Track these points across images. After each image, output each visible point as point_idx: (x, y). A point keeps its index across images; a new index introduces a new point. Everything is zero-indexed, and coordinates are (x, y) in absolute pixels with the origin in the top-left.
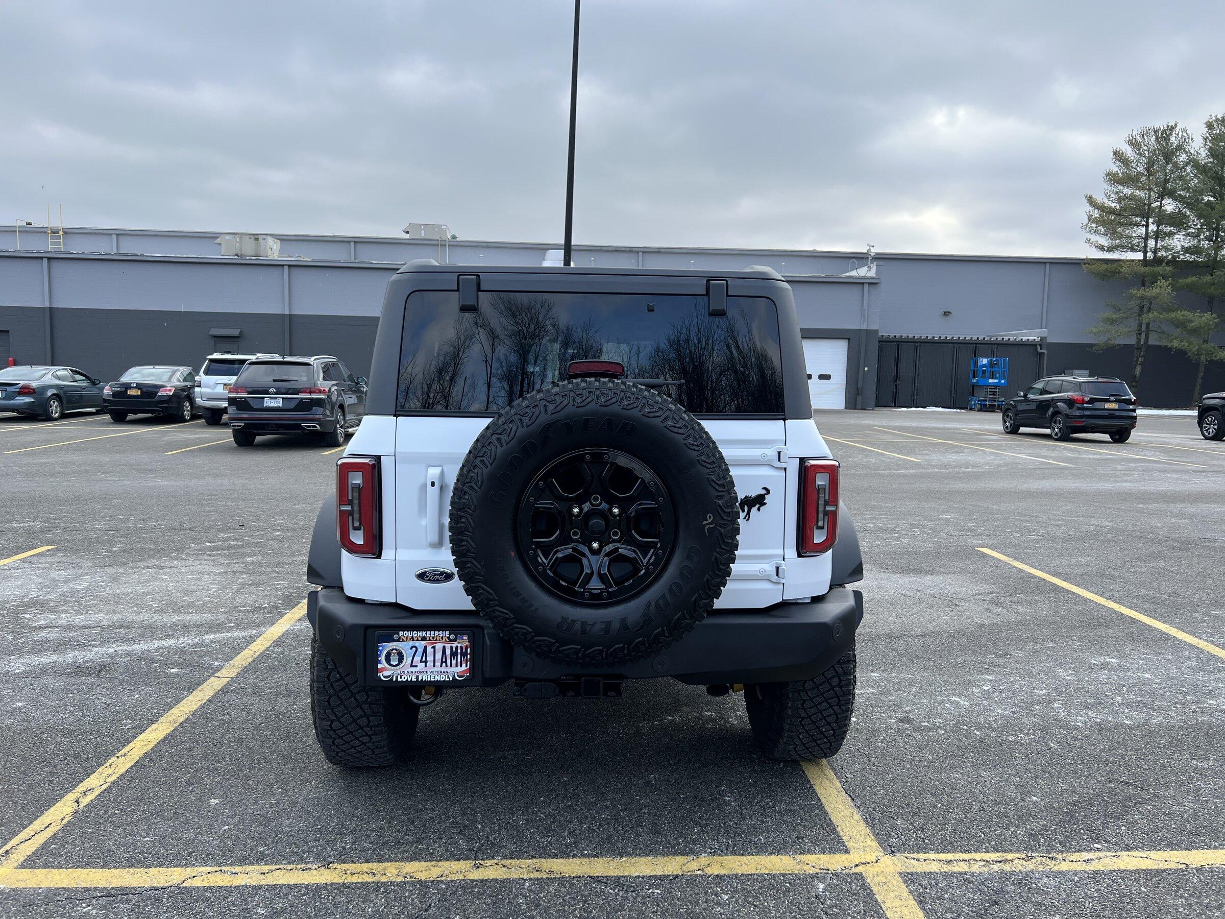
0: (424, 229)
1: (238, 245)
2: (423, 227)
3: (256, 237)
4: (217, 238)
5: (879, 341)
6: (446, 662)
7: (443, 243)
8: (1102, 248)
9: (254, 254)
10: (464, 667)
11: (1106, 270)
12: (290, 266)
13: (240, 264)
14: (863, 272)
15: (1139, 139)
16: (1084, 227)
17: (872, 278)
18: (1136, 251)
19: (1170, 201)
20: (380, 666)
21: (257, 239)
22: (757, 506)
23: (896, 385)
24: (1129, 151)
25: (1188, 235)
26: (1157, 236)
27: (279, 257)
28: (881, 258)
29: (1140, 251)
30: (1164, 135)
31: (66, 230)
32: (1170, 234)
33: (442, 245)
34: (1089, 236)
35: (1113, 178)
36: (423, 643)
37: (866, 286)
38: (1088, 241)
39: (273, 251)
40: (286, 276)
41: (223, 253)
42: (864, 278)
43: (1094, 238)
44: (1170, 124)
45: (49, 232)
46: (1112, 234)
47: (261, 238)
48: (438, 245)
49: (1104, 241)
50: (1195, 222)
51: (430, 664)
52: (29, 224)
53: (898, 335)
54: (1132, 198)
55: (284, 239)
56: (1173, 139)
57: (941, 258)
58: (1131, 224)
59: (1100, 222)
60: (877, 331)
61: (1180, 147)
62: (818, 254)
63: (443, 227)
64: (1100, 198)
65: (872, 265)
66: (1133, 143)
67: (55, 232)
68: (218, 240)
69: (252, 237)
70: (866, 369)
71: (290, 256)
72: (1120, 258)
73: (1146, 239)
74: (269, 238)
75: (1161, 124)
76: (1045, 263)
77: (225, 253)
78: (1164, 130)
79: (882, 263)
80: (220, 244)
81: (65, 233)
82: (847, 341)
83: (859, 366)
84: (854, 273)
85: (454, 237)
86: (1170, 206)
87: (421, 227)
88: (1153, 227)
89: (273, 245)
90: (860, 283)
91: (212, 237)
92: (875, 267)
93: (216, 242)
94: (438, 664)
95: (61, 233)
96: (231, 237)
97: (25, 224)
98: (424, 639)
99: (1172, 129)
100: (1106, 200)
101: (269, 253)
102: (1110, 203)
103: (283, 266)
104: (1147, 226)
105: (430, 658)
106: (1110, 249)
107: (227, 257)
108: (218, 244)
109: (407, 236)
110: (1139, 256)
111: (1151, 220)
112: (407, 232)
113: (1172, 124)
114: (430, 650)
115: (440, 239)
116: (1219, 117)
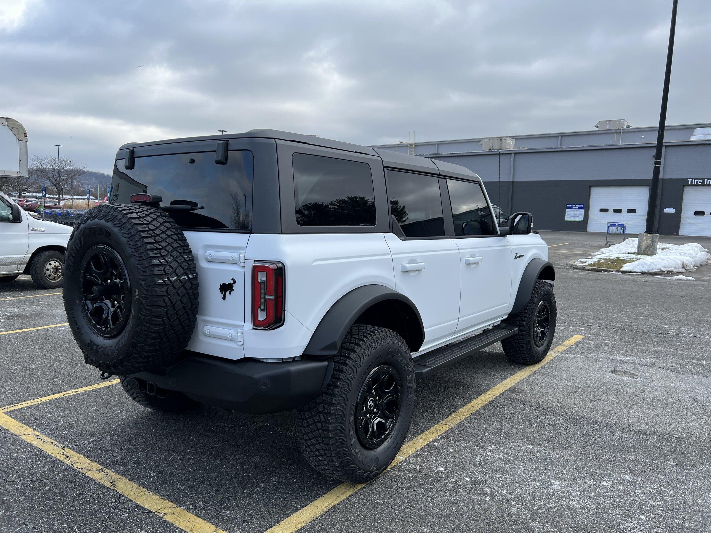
0: (609, 124)
1: (491, 144)
2: (608, 123)
3: (501, 139)
4: (481, 141)
7: (618, 131)
9: (499, 148)
12: (515, 154)
13: (489, 155)
21: (501, 140)
22: (229, 291)
27: (513, 148)
31: (416, 144)
33: (617, 133)
39: (510, 146)
40: (512, 159)
41: (483, 149)
45: (409, 146)
47: (503, 139)
48: (615, 133)
52: (401, 143)
55: (517, 139)
63: (622, 121)
67: (411, 145)
68: (481, 142)
69: (499, 139)
71: (518, 148)
74: (508, 138)
77: (484, 149)
80: (482, 144)
81: (416, 146)
85: (628, 126)
87: (607, 122)
89: (510, 142)
91: (477, 141)
93: (480, 143)
95: (414, 146)
96: (488, 140)
97: (400, 143)
101: (508, 147)
103: (511, 154)
107: (485, 151)
108: (481, 144)
109: (597, 129)
112: (598, 127)
115: (617, 129)
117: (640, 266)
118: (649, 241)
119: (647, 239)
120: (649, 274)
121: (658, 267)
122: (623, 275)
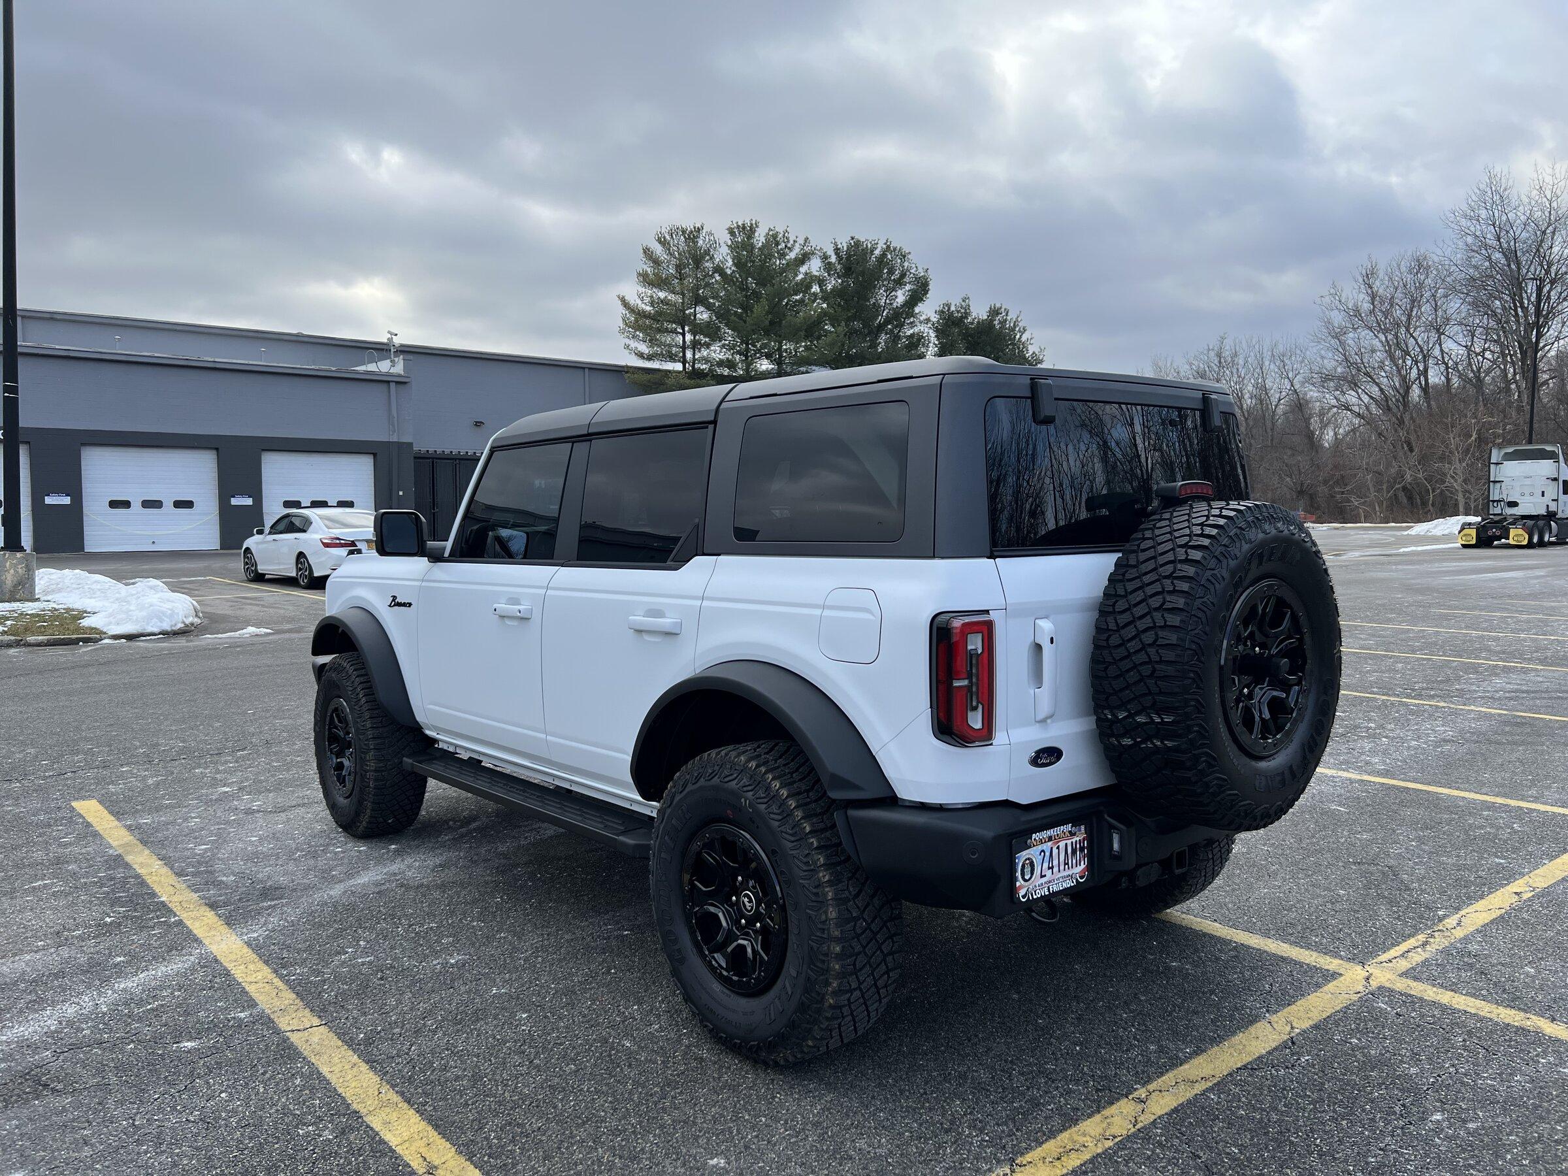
5: (415, 458)
6: (1068, 864)
8: (641, 355)
10: (1083, 866)
11: (649, 381)
14: (384, 366)
15: (668, 237)
16: (622, 331)
17: (400, 376)
18: (675, 361)
19: (702, 309)
20: (1018, 884)
23: (434, 514)
24: (658, 249)
25: (723, 346)
26: (695, 345)
28: (406, 351)
29: (679, 361)
30: (692, 236)
32: (708, 346)
34: (627, 341)
35: (645, 279)
36: (1050, 844)
37: (393, 385)
38: (627, 347)
42: (388, 374)
43: (633, 344)
44: (697, 226)
46: (651, 341)
49: (644, 348)
50: (729, 334)
51: (1056, 869)
53: (431, 450)
54: (664, 302)
56: (701, 242)
57: (483, 356)
58: (667, 331)
59: (637, 327)
60: (410, 445)
61: (707, 252)
62: (306, 339)
64: (633, 300)
65: (396, 359)
66: (662, 241)
70: (401, 493)
72: (661, 367)
73: (684, 348)
75: (689, 224)
76: (584, 368)
78: (692, 232)
79: (410, 357)
82: (372, 456)
83: (391, 490)
84: (372, 367)
86: (703, 315)
88: (689, 337)
90: (384, 381)
92: (402, 362)
94: (1062, 868)
98: (1050, 839)
99: (699, 230)
100: (639, 302)
102: (643, 306)
104: (683, 335)
105: (1055, 862)
106: (650, 358)
110: (678, 367)
111: (687, 328)
113: (698, 225)
114: (1055, 851)
116: (740, 224)
117: (155, 620)
118: (21, 570)
119: (15, 566)
120: (176, 633)
121: (181, 618)
122: (130, 643)
